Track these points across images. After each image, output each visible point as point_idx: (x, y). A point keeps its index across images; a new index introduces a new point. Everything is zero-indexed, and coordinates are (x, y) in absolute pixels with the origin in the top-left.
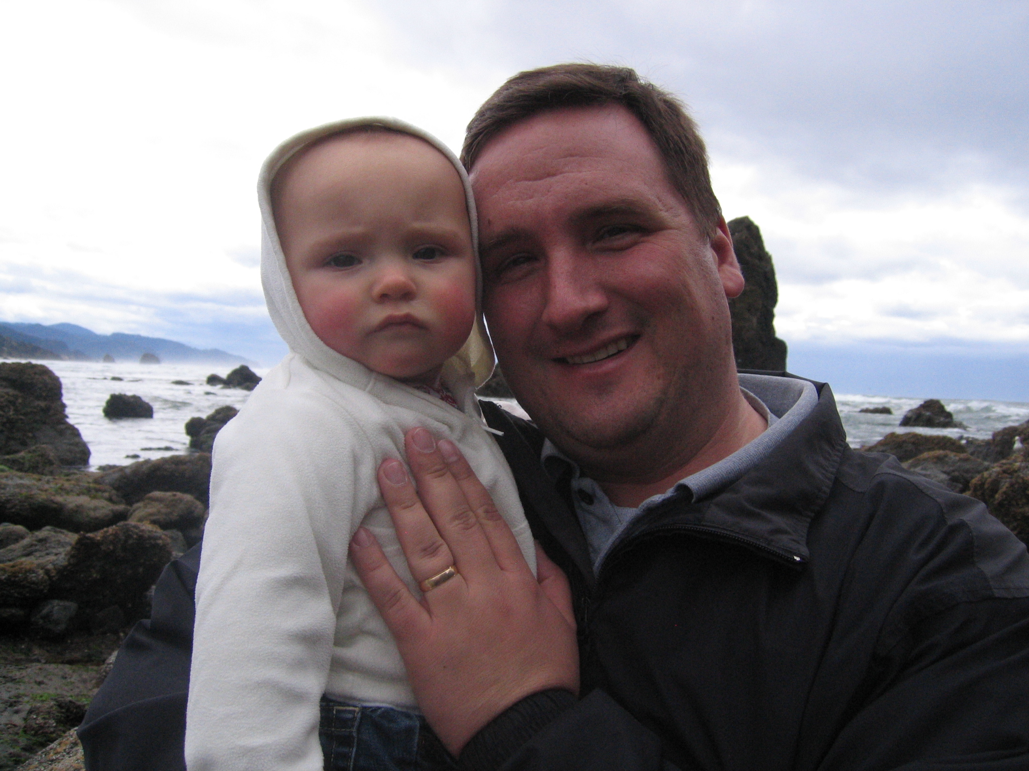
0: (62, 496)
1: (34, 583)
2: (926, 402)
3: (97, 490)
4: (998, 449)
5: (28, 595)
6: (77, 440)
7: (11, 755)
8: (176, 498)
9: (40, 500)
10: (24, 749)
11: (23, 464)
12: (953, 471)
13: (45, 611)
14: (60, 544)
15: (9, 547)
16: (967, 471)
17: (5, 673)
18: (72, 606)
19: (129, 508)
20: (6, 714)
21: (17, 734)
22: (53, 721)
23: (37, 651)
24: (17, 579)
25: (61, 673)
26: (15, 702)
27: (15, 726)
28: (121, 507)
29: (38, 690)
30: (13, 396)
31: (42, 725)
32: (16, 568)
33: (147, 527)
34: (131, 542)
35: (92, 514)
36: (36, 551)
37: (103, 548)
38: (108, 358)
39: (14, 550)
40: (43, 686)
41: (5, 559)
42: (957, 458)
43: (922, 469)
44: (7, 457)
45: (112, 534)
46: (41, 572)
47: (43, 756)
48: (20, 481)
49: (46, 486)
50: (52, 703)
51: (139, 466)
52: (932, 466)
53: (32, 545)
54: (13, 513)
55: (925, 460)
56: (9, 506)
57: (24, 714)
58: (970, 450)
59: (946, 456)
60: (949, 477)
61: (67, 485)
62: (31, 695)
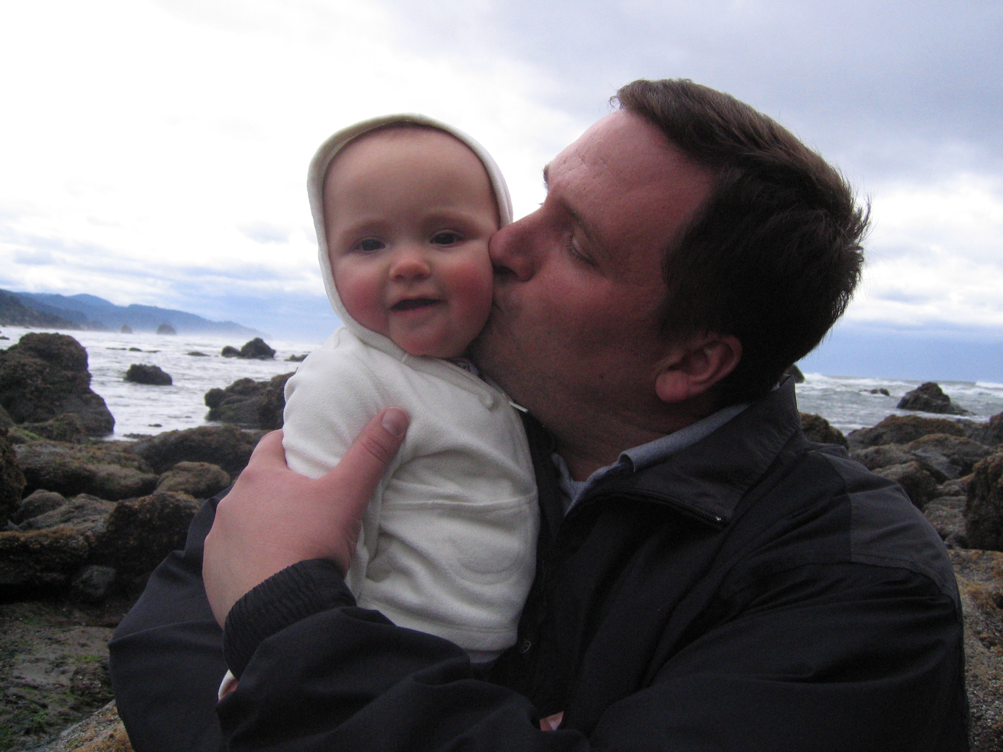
0: (93, 464)
1: (74, 549)
2: (923, 385)
3: (127, 459)
4: (996, 432)
5: (69, 560)
6: (102, 409)
7: (61, 714)
8: (203, 468)
9: (73, 468)
10: (72, 708)
11: (51, 431)
12: (954, 454)
13: (85, 576)
14: (96, 511)
15: (47, 514)
16: (967, 454)
17: (50, 635)
18: (111, 571)
19: (157, 476)
20: (53, 674)
21: (65, 693)
22: (99, 682)
23: (77, 614)
24: (59, 545)
25: (102, 636)
26: (61, 663)
27: (63, 686)
28: (150, 476)
29: (82, 652)
30: (41, 365)
31: (89, 685)
32: (57, 534)
33: (182, 496)
34: (167, 510)
35: (123, 482)
36: (74, 517)
37: (140, 516)
38: (126, 329)
39: (52, 517)
40: (86, 648)
41: (44, 525)
42: (957, 441)
43: (922, 452)
44: (36, 425)
45: (149, 503)
46: (81, 538)
47: (101, 716)
48: (53, 449)
49: (79, 455)
50: (97, 665)
51: (166, 436)
52: (933, 449)
53: (69, 512)
54: (47, 479)
55: (925, 442)
56: (43, 473)
57: (70, 675)
58: (968, 433)
59: (946, 439)
60: (949, 460)
61: (99, 453)
62: (76, 657)
